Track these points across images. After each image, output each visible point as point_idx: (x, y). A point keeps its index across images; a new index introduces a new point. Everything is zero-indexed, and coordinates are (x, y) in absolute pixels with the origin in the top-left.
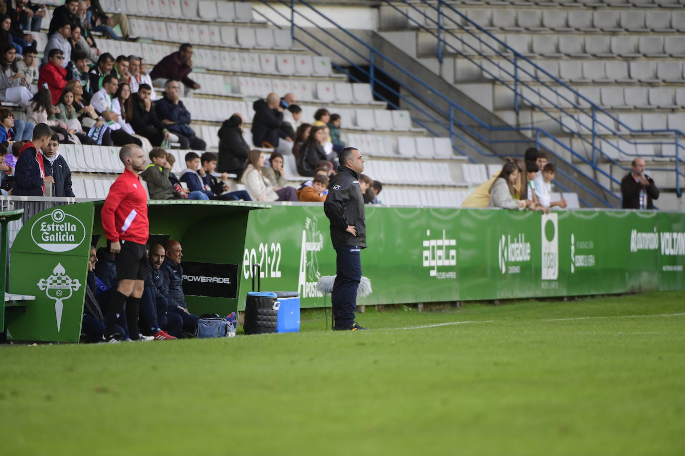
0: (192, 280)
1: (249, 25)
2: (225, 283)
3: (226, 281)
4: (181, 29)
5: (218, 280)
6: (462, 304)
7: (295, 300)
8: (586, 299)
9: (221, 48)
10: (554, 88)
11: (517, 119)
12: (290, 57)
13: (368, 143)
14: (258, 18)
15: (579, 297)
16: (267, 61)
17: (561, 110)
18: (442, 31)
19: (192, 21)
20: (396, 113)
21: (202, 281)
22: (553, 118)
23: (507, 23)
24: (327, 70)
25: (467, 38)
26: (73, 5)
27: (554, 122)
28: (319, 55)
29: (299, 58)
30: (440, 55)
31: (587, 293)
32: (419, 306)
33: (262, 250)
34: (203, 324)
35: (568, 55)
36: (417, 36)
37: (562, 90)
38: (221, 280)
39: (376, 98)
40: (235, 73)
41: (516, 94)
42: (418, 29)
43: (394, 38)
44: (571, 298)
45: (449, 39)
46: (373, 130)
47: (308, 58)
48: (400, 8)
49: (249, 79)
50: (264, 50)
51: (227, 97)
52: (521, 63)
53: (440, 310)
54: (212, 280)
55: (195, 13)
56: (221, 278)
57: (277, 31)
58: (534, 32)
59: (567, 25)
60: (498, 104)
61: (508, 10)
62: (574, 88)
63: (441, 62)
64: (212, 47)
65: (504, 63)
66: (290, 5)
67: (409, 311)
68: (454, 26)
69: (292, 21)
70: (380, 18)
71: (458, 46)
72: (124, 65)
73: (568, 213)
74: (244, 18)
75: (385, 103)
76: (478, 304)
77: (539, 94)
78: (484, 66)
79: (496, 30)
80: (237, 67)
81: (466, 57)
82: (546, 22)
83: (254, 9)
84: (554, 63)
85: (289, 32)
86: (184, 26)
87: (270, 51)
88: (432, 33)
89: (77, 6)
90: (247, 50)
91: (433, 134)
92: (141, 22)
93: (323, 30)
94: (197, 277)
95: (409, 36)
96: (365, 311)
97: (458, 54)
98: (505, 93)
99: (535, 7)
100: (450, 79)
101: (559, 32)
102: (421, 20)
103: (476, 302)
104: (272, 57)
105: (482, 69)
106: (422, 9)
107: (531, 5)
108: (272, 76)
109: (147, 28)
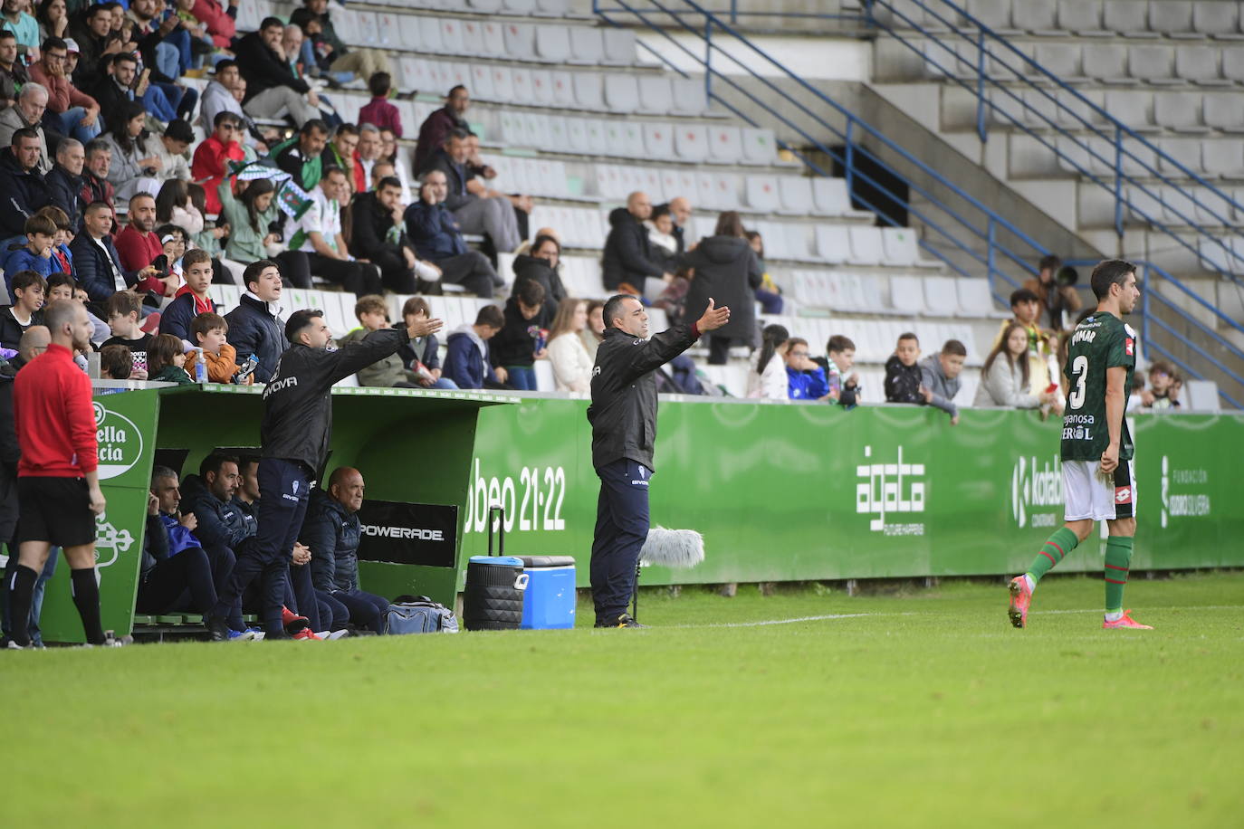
0: (374, 534)
1: (629, 70)
2: (434, 539)
3: (436, 535)
4: (499, 76)
5: (421, 534)
6: (937, 582)
7: (566, 571)
8: (1190, 576)
9: (574, 111)
10: (1189, 191)
11: (1121, 246)
12: (699, 130)
13: (833, 288)
14: (647, 58)
15: (1177, 571)
16: (658, 136)
17: (1200, 229)
18: (985, 83)
19: (524, 63)
20: (892, 233)
21: (392, 535)
22: (1184, 244)
23: (1111, 70)
24: (767, 153)
25: (1032, 97)
26: (272, 32)
27: (1186, 251)
28: (755, 125)
29: (716, 131)
30: (982, 128)
31: (1193, 565)
32: (849, 585)
33: (525, 480)
34: (397, 613)
35: (1221, 130)
36: (941, 93)
37: (1203, 194)
38: (427, 535)
39: (856, 205)
40: (593, 158)
41: (1119, 200)
42: (943, 79)
43: (898, 95)
44: (1161, 574)
45: (999, 98)
46: (847, 264)
47: (733, 132)
48: (912, 42)
49: (616, 169)
50: (654, 116)
51: (569, 202)
52: (1128, 144)
53: (892, 592)
54: (411, 533)
55: (529, 48)
56: (426, 531)
57: (679, 80)
58: (1158, 87)
59: (1222, 75)
60: (1085, 219)
61: (1113, 46)
62: (1227, 191)
63: (984, 140)
64: (556, 111)
65: (1098, 145)
66: (703, 34)
67: (825, 595)
68: (1008, 75)
69: (707, 64)
70: (875, 59)
71: (1017, 112)
72: (347, 142)
73: (1156, 418)
74: (620, 57)
75: (871, 215)
76: (968, 583)
77: (1161, 201)
78: (1062, 149)
79: (1088, 83)
80: (600, 147)
81: (1029, 131)
82: (1181, 70)
83: (640, 42)
84: (1193, 144)
85: (701, 85)
86: (505, 71)
87: (666, 119)
88: (969, 88)
89: (279, 34)
90: (621, 115)
91: (957, 271)
92: (423, 63)
93: (761, 79)
94: (384, 528)
95: (928, 92)
96: (737, 593)
97: (1014, 127)
98: (1100, 199)
99: (1163, 40)
100: (999, 172)
101: (1205, 87)
102: (950, 65)
103: (965, 578)
104: (666, 129)
105: (1058, 153)
106: (951, 44)
107: (1155, 38)
108: (666, 163)
109: (433, 75)
